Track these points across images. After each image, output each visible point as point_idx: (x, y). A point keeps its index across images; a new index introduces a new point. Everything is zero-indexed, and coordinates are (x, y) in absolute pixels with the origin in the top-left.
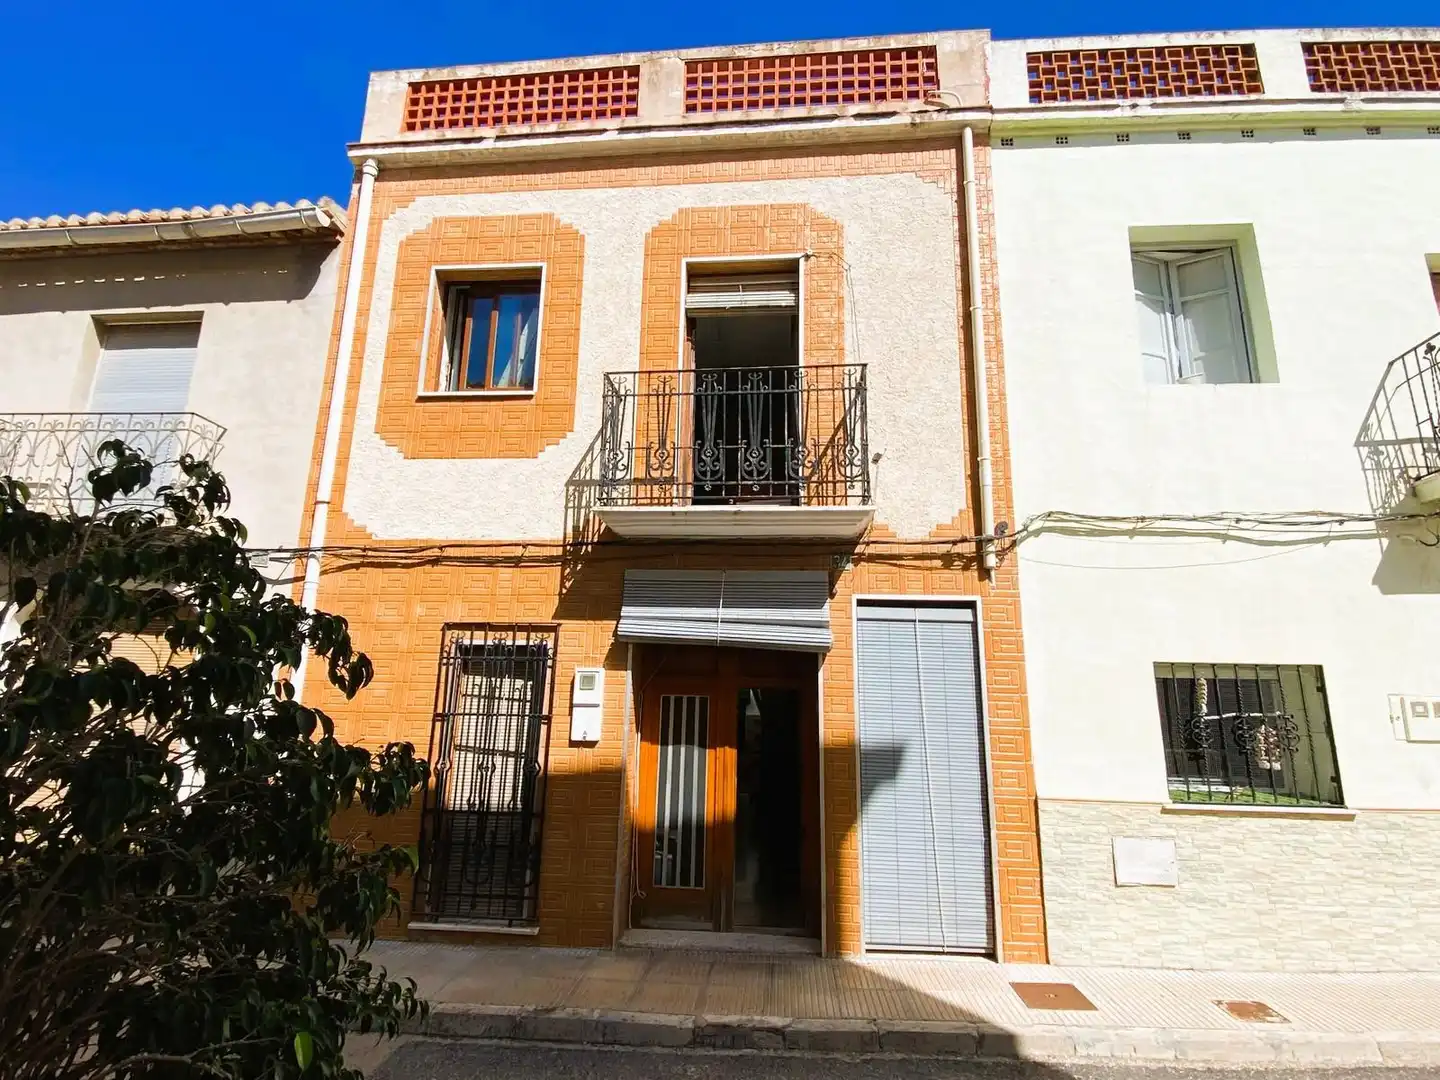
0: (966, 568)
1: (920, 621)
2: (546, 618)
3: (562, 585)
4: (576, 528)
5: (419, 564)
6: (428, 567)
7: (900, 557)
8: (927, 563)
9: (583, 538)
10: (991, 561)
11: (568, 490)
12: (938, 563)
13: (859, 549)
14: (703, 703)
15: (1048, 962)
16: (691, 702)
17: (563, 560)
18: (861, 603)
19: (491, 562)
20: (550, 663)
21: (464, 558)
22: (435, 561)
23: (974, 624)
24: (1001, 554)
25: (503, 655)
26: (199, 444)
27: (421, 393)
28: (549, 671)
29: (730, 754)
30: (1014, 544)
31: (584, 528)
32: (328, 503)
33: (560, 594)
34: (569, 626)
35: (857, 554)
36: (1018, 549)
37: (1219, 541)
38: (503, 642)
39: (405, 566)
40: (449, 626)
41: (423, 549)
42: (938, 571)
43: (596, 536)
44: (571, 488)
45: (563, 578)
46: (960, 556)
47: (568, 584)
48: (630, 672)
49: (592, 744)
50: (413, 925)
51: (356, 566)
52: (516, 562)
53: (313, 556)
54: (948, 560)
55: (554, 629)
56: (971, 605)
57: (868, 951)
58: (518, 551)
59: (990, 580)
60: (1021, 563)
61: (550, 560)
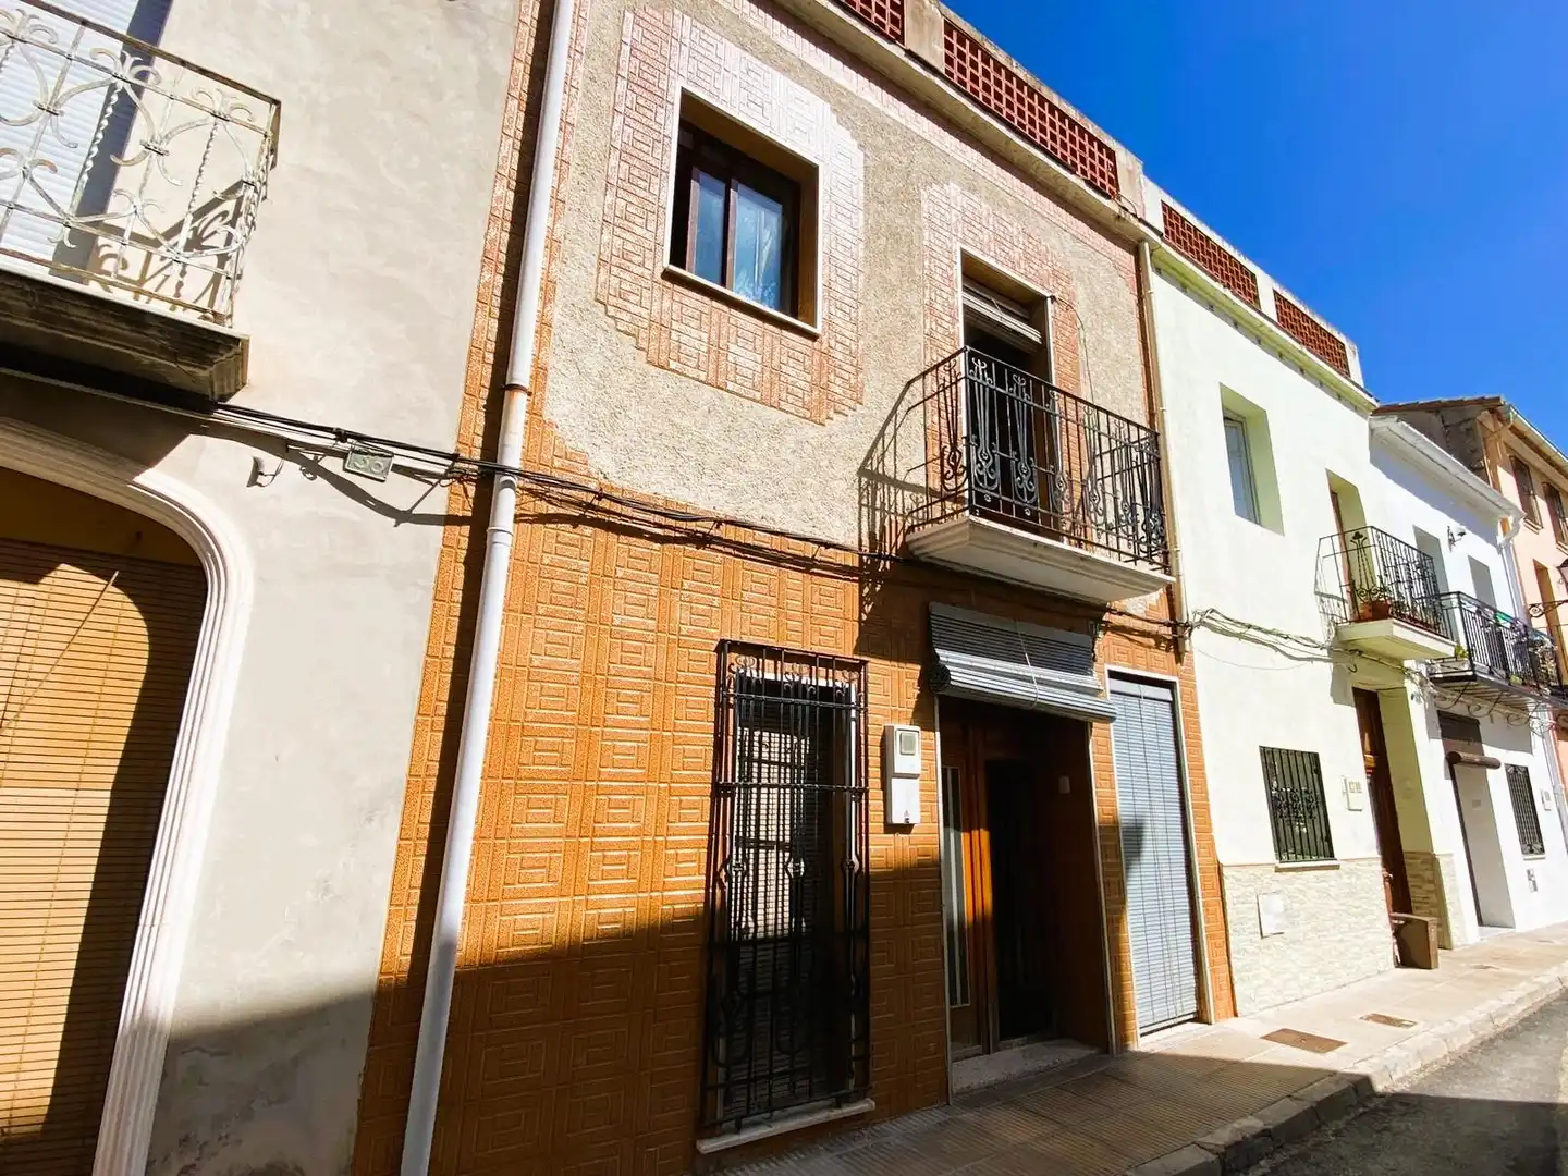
0: (1167, 650)
1: (1145, 698)
2: (845, 648)
3: (861, 610)
4: (872, 535)
5: (676, 540)
6: (690, 548)
7: (1131, 631)
8: (1147, 641)
9: (880, 550)
10: (1187, 646)
11: (860, 481)
12: (1152, 641)
13: (1105, 617)
15: (1236, 1015)
17: (862, 573)
18: (1114, 675)
19: (777, 559)
20: (853, 714)
21: (740, 543)
22: (703, 541)
23: (1173, 704)
25: (804, 698)
28: (853, 724)
29: (985, 834)
31: (881, 536)
32: (528, 395)
33: (860, 620)
34: (877, 667)
35: (1105, 622)
36: (1191, 638)
37: (1273, 651)
38: (797, 679)
40: (726, 645)
42: (1153, 650)
43: (894, 551)
44: (864, 480)
45: (862, 600)
46: (1164, 638)
47: (868, 609)
48: (938, 733)
49: (906, 828)
51: (575, 521)
52: (806, 565)
53: (509, 484)
54: (1157, 640)
55: (858, 667)
56: (1169, 685)
57: (1142, 1035)
58: (810, 550)
59: (1182, 664)
60: (1194, 651)
61: (845, 571)
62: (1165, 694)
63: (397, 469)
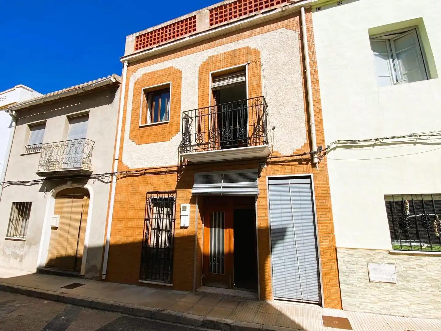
0: (307, 164)
1: (290, 184)
2: (173, 189)
3: (178, 179)
4: (181, 161)
5: (141, 175)
6: (143, 176)
7: (282, 162)
8: (293, 163)
9: (183, 164)
10: (316, 160)
11: (179, 150)
12: (297, 163)
13: (268, 160)
14: (223, 214)
15: (342, 309)
16: (219, 214)
17: (178, 171)
18: (270, 179)
19: (159, 173)
20: (174, 203)
21: (151, 172)
22: (145, 174)
23: (311, 184)
24: (320, 158)
25: (162, 201)
26: (87, 147)
27: (140, 125)
28: (174, 205)
29: (232, 231)
30: (325, 154)
31: (183, 161)
32: (118, 160)
33: (177, 181)
34: (180, 191)
35: (268, 162)
36: (326, 155)
37: (412, 145)
38: (162, 197)
39: (138, 176)
40: (148, 193)
41: (140, 171)
42: (297, 166)
43: (187, 163)
44: (179, 149)
45: (178, 177)
46: (305, 160)
47: (179, 179)
48: (197, 205)
49: (186, 228)
50: (140, 281)
51: (125, 177)
52: (165, 173)
53: (114, 175)
54: (300, 162)
55: (175, 192)
56: (309, 177)
57: (275, 299)
58: (165, 170)
59: (316, 167)
60: (328, 161)
61: (174, 171)
62: (308, 181)
63: (106, 176)
